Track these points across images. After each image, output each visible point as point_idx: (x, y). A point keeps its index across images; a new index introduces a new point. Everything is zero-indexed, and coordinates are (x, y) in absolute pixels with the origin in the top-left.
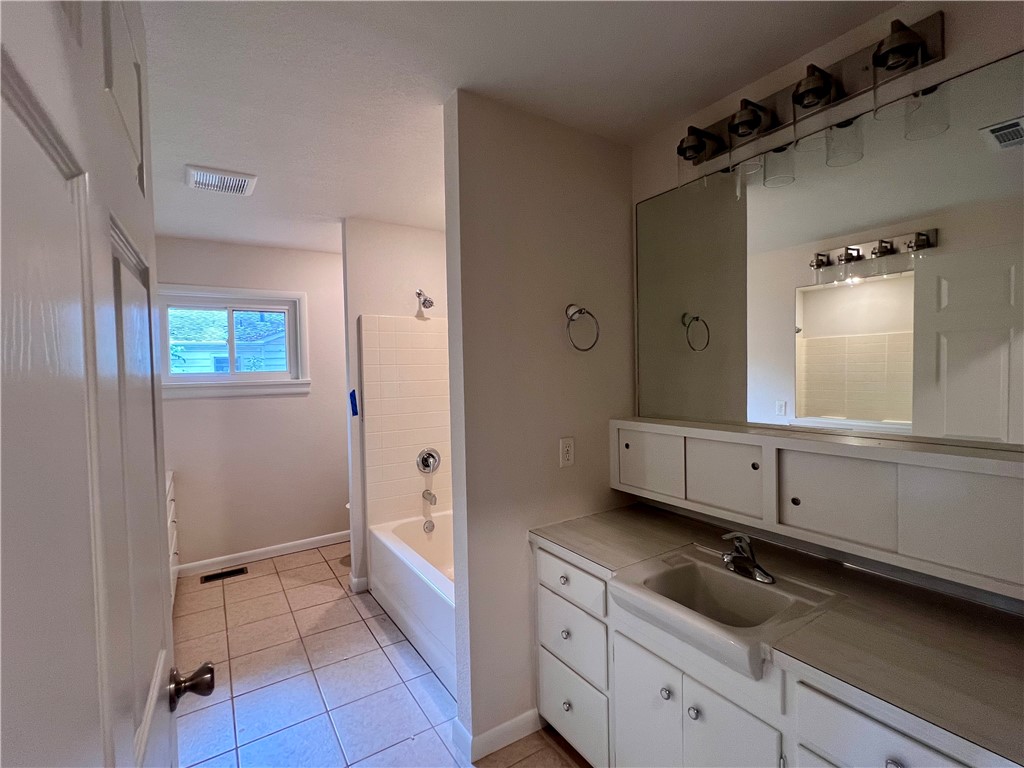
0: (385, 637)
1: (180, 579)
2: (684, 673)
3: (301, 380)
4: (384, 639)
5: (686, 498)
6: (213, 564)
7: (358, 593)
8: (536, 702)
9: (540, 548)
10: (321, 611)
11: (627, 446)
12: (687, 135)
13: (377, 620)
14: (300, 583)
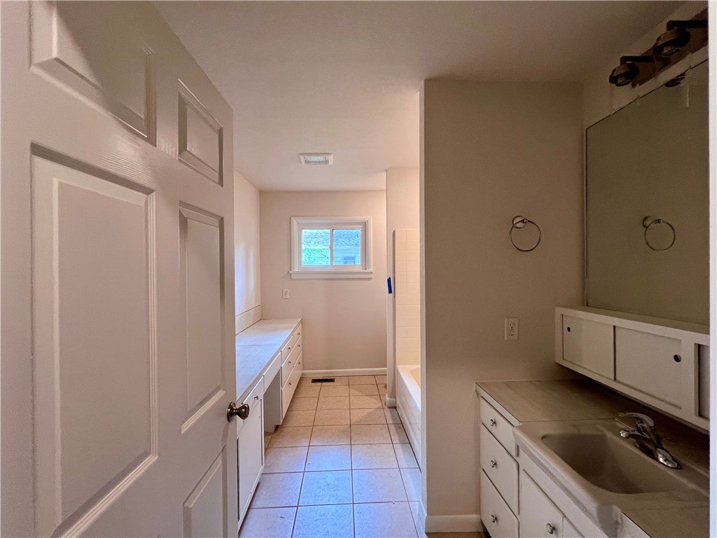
0: (397, 438)
1: (302, 379)
2: (565, 516)
3: (368, 270)
4: (396, 439)
5: (615, 379)
6: (319, 373)
7: (389, 407)
8: (478, 510)
9: (482, 397)
10: (365, 412)
11: (569, 329)
12: (619, 64)
13: (396, 427)
14: (360, 394)
